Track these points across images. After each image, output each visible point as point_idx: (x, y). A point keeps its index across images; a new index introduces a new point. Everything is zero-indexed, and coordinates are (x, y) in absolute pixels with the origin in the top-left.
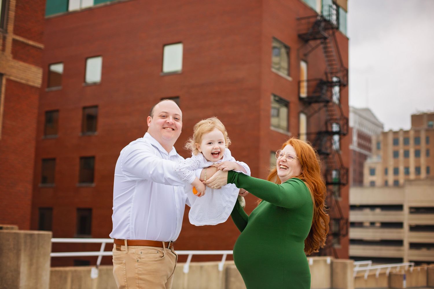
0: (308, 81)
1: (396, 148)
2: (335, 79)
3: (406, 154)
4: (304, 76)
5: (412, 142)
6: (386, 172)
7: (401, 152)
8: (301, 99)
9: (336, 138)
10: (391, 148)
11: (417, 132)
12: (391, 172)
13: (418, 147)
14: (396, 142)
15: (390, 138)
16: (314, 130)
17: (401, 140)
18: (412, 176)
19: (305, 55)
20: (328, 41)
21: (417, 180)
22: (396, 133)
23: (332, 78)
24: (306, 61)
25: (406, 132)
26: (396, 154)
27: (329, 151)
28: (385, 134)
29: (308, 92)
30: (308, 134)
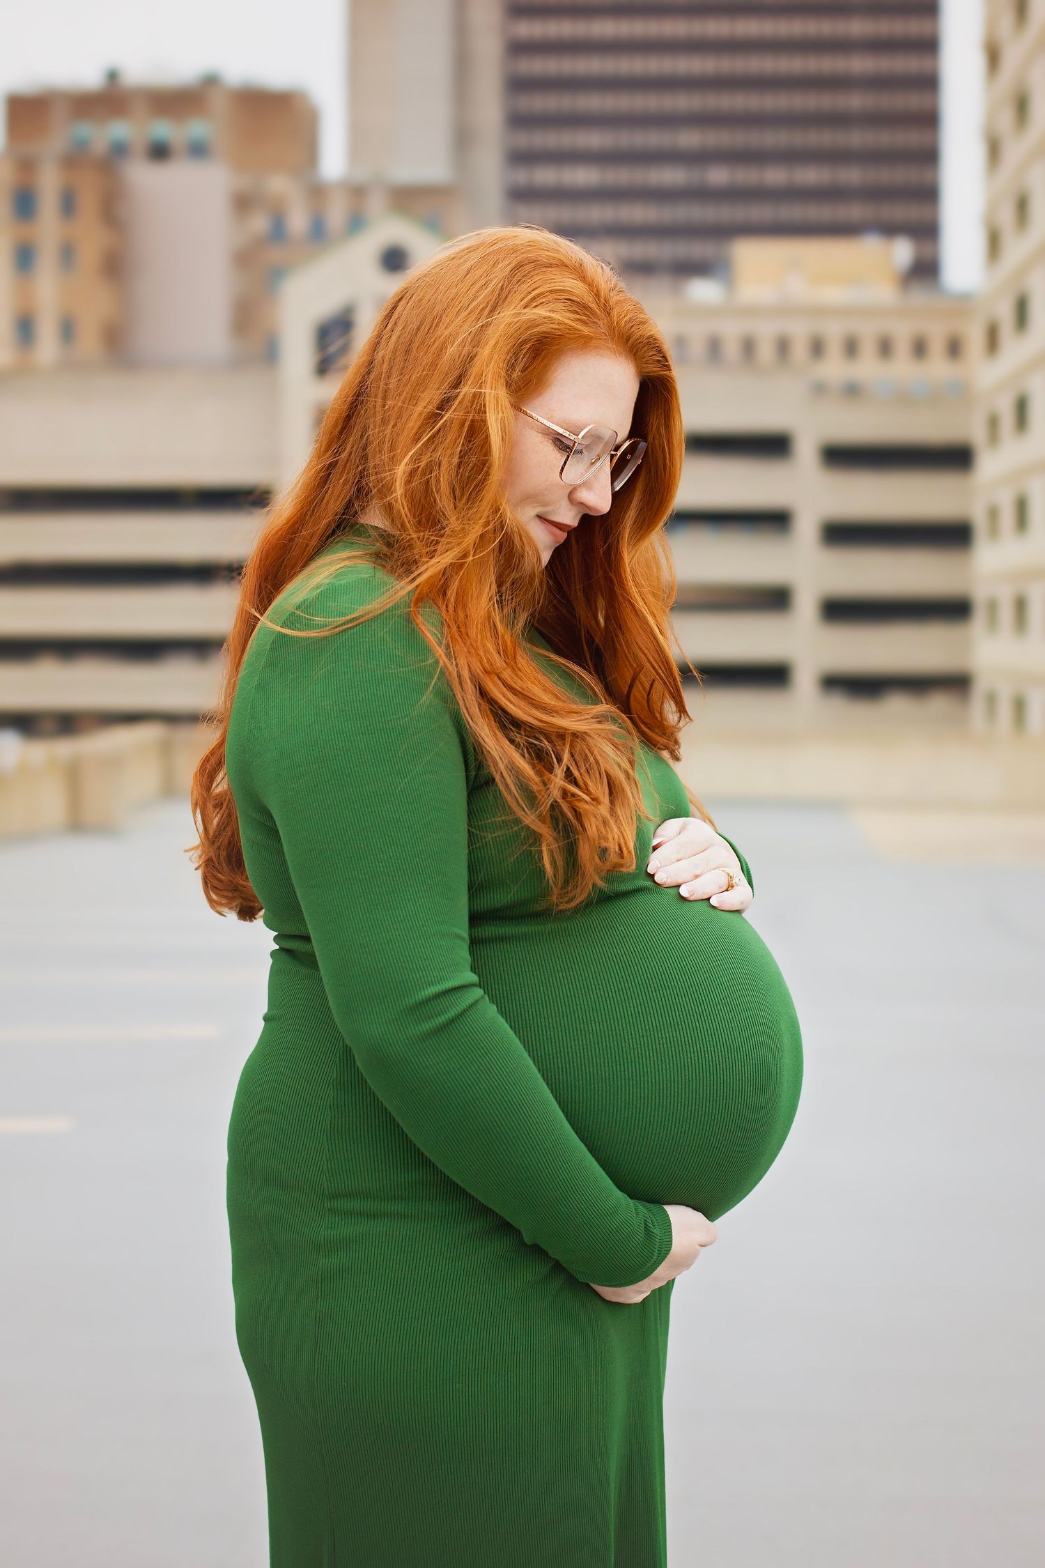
5: (3, 207)
11: (26, 166)
13: (25, 233)
21: (23, 370)
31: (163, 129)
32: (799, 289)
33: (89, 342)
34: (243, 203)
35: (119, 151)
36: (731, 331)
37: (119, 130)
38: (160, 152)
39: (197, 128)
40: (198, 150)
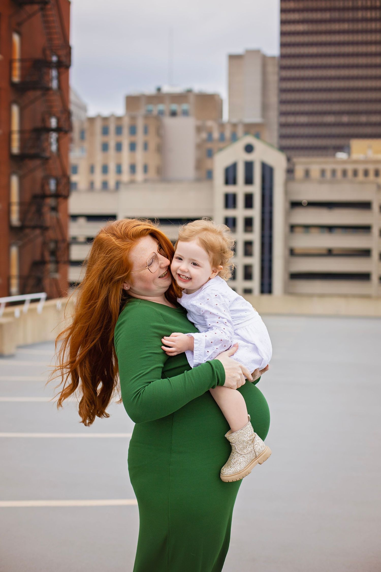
0: (22, 60)
1: (105, 139)
2: (54, 59)
3: (119, 147)
4: (17, 54)
5: (126, 131)
6: (92, 169)
7: (112, 144)
8: (13, 85)
9: (54, 136)
10: (99, 139)
11: (133, 118)
12: (98, 170)
13: (133, 139)
14: (105, 131)
15: (98, 126)
16: (28, 126)
17: (112, 128)
18: (126, 177)
19: (19, 24)
20: (49, 6)
21: (132, 182)
22: (105, 119)
23: (51, 57)
24: (19, 33)
25: (119, 119)
26: (105, 147)
27: (47, 154)
28: (91, 120)
29: (22, 76)
30: (22, 132)
31: (174, 107)
32: (371, 155)
33: (152, 173)
34: (199, 129)
35: (161, 113)
36: (350, 168)
37: (161, 107)
38: (174, 114)
39: (185, 106)
40: (185, 113)
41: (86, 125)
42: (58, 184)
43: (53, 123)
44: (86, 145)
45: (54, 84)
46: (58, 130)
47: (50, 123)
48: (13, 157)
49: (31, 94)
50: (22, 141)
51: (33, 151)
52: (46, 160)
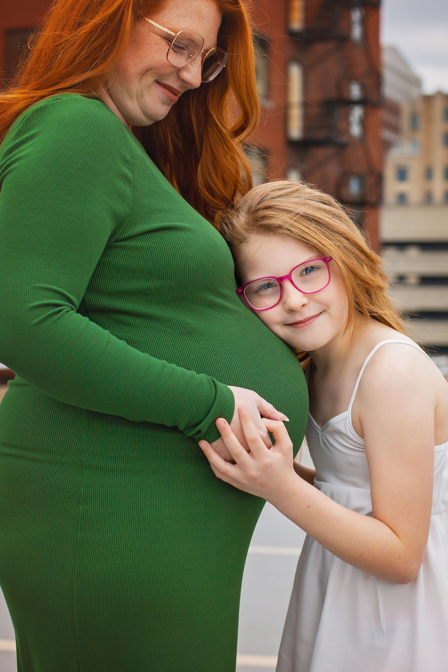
6: (429, 174)
8: (292, 34)
10: (439, 127)
12: (439, 173)
15: (438, 107)
16: (315, 97)
27: (344, 139)
28: (428, 99)
29: (307, 19)
30: (305, 105)
41: (420, 107)
42: (362, 185)
43: (355, 91)
44: (420, 137)
45: (357, 32)
46: (363, 102)
47: (349, 91)
48: (292, 144)
49: (320, 48)
50: (306, 119)
51: (321, 134)
52: (342, 147)
